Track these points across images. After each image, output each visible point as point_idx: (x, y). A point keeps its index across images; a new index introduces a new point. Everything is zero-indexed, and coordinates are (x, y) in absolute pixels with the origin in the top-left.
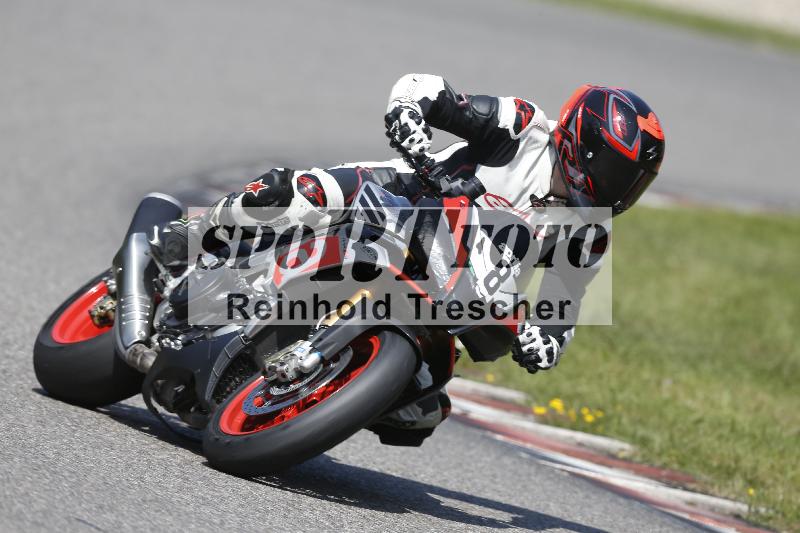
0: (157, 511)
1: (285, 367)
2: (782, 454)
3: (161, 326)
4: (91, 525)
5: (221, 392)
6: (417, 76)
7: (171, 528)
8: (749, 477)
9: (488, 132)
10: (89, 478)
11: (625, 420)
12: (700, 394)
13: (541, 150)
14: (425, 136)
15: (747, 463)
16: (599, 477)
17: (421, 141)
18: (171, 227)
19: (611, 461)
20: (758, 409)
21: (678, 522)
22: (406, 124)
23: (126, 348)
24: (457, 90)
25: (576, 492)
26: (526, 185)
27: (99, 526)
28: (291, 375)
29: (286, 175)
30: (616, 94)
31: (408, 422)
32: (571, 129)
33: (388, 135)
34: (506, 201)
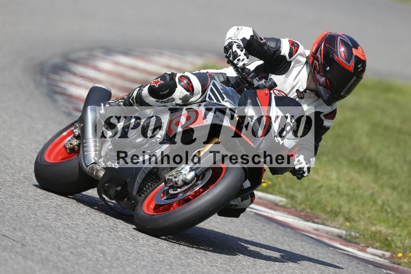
0: (43, 231)
1: (177, 179)
2: (363, 204)
4: (10, 238)
5: (141, 191)
6: (240, 28)
7: (51, 240)
8: (347, 216)
9: (275, 57)
10: (9, 214)
11: (283, 186)
12: (321, 172)
13: (302, 66)
15: (345, 209)
16: (270, 215)
19: (275, 207)
20: (350, 181)
21: (310, 239)
22: (236, 51)
25: (257, 223)
26: (294, 85)
27: (14, 239)
28: (180, 183)
29: (173, 76)
30: (342, 37)
31: (234, 205)
32: (318, 55)
33: (226, 57)
34: (284, 93)
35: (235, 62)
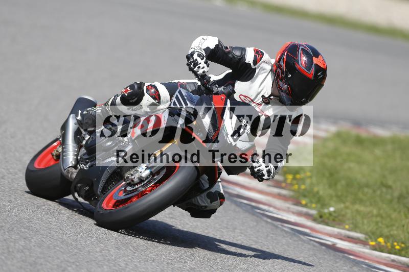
1: (133, 177)
3: (81, 159)
5: (105, 190)
6: (205, 37)
9: (240, 65)
13: (267, 74)
14: (205, 65)
17: (203, 68)
18: (87, 111)
22: (196, 60)
23: (65, 170)
24: (225, 44)
26: (259, 91)
28: (136, 180)
29: (141, 85)
30: (303, 46)
31: (204, 206)
32: (281, 63)
33: (188, 64)
34: (250, 99)
35: (196, 69)
